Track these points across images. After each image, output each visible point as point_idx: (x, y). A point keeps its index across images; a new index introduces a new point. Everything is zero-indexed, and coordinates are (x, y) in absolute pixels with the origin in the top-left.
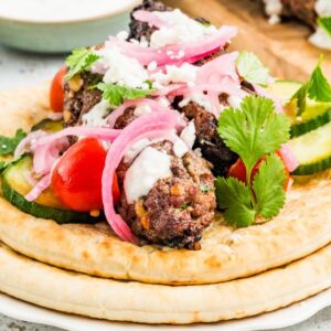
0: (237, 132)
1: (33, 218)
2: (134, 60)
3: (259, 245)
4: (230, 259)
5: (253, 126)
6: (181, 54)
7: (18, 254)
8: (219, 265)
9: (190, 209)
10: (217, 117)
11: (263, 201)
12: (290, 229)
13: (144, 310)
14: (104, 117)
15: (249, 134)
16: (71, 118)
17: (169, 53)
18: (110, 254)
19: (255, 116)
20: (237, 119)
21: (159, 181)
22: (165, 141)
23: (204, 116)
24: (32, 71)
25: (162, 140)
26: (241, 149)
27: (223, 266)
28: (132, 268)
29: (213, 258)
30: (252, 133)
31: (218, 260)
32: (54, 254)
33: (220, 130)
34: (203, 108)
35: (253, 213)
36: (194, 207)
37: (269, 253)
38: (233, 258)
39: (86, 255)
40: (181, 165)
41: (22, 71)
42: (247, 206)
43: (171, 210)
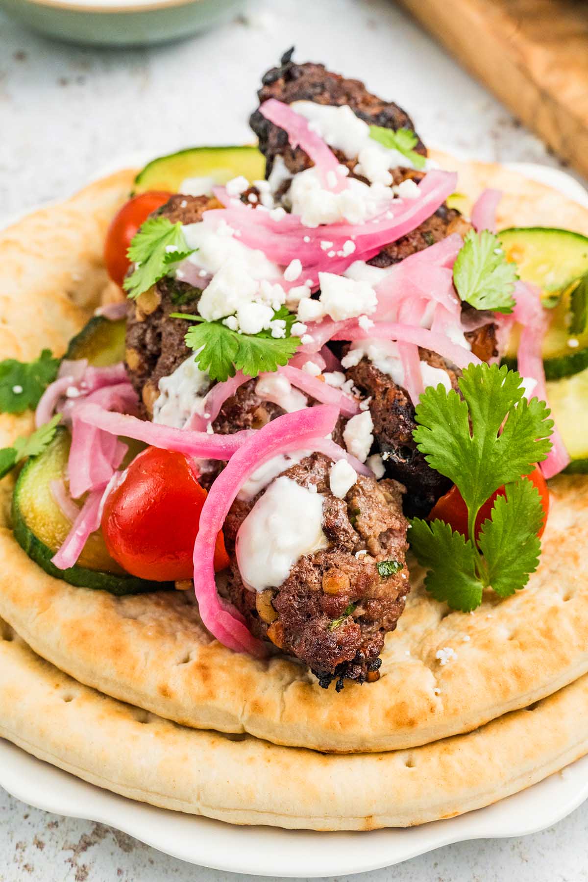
0: (451, 439)
1: (70, 588)
2: (260, 255)
3: (488, 674)
4: (432, 710)
5: (481, 428)
6: (349, 248)
7: (41, 661)
8: (412, 723)
9: (360, 611)
10: (415, 402)
11: (499, 567)
12: (547, 633)
13: (271, 812)
14: (200, 394)
15: (474, 446)
16: (140, 367)
17: (326, 245)
18: (211, 695)
19: (486, 405)
20: (451, 412)
21: (300, 561)
22: (314, 457)
23: (391, 394)
24: (81, 80)
25: (308, 453)
26: (459, 473)
27: (421, 725)
28: (251, 719)
29: (402, 707)
30: (481, 443)
31: (411, 714)
32: (106, 680)
33: (418, 434)
34: (388, 377)
35: (479, 585)
36: (366, 607)
37: (506, 691)
38: (440, 707)
39: (165, 692)
40: (343, 521)
41: (63, 82)
42: (470, 574)
43: (322, 623)
